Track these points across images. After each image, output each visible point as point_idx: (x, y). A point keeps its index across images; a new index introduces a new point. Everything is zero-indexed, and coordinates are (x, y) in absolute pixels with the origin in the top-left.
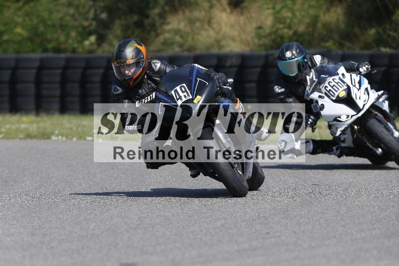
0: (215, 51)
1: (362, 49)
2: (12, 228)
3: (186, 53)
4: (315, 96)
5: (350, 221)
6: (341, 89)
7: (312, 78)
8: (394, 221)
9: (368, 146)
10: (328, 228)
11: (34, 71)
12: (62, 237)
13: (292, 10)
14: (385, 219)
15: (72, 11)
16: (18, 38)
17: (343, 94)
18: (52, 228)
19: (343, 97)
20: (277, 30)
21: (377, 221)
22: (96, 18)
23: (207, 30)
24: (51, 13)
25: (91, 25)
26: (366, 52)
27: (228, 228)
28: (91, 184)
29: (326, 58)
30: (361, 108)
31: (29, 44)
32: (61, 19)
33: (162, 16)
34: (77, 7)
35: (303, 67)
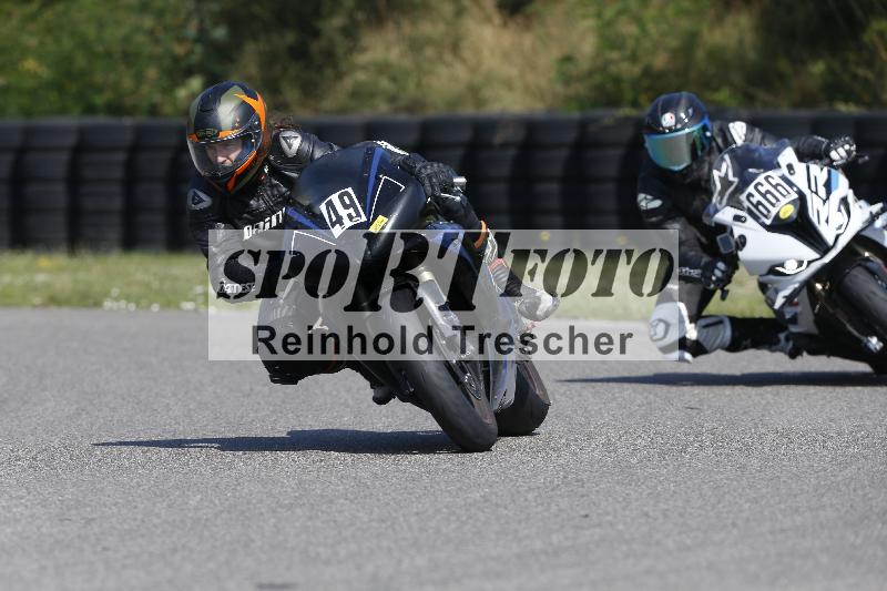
0: (468, 111)
1: (796, 106)
2: (16, 506)
3: (403, 117)
4: (725, 215)
5: (769, 489)
6: (784, 201)
7: (726, 174)
8: (867, 490)
9: (850, 333)
10: (720, 506)
11: (64, 157)
12: (126, 526)
13: (638, 20)
14: (847, 486)
15: (148, 22)
16: (30, 83)
17: (787, 211)
18: (105, 505)
19: (789, 217)
20: (608, 63)
21: (829, 489)
22: (202, 38)
23: (448, 65)
24: (101, 25)
25: (191, 52)
26: (804, 113)
27: (497, 505)
28: (191, 407)
29: (757, 130)
30: (831, 243)
31: (53, 96)
32: (127, 39)
33: (350, 32)
34: (160, 14)
35: (703, 149)
